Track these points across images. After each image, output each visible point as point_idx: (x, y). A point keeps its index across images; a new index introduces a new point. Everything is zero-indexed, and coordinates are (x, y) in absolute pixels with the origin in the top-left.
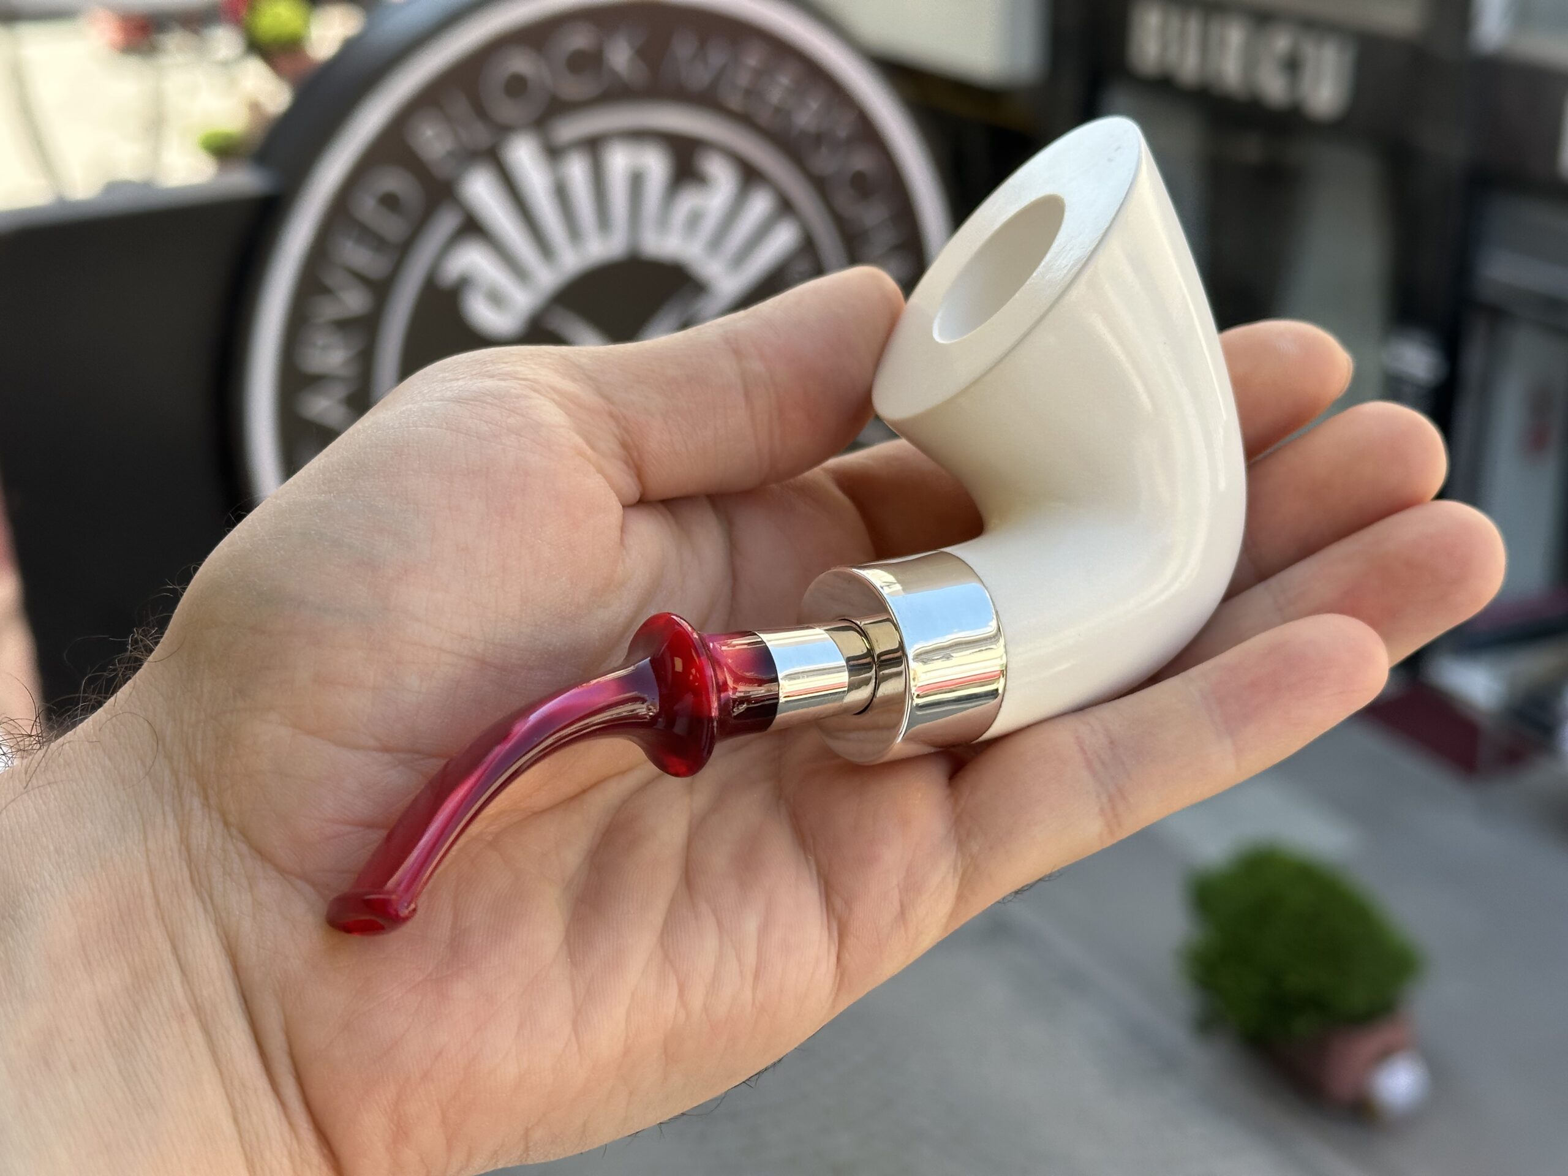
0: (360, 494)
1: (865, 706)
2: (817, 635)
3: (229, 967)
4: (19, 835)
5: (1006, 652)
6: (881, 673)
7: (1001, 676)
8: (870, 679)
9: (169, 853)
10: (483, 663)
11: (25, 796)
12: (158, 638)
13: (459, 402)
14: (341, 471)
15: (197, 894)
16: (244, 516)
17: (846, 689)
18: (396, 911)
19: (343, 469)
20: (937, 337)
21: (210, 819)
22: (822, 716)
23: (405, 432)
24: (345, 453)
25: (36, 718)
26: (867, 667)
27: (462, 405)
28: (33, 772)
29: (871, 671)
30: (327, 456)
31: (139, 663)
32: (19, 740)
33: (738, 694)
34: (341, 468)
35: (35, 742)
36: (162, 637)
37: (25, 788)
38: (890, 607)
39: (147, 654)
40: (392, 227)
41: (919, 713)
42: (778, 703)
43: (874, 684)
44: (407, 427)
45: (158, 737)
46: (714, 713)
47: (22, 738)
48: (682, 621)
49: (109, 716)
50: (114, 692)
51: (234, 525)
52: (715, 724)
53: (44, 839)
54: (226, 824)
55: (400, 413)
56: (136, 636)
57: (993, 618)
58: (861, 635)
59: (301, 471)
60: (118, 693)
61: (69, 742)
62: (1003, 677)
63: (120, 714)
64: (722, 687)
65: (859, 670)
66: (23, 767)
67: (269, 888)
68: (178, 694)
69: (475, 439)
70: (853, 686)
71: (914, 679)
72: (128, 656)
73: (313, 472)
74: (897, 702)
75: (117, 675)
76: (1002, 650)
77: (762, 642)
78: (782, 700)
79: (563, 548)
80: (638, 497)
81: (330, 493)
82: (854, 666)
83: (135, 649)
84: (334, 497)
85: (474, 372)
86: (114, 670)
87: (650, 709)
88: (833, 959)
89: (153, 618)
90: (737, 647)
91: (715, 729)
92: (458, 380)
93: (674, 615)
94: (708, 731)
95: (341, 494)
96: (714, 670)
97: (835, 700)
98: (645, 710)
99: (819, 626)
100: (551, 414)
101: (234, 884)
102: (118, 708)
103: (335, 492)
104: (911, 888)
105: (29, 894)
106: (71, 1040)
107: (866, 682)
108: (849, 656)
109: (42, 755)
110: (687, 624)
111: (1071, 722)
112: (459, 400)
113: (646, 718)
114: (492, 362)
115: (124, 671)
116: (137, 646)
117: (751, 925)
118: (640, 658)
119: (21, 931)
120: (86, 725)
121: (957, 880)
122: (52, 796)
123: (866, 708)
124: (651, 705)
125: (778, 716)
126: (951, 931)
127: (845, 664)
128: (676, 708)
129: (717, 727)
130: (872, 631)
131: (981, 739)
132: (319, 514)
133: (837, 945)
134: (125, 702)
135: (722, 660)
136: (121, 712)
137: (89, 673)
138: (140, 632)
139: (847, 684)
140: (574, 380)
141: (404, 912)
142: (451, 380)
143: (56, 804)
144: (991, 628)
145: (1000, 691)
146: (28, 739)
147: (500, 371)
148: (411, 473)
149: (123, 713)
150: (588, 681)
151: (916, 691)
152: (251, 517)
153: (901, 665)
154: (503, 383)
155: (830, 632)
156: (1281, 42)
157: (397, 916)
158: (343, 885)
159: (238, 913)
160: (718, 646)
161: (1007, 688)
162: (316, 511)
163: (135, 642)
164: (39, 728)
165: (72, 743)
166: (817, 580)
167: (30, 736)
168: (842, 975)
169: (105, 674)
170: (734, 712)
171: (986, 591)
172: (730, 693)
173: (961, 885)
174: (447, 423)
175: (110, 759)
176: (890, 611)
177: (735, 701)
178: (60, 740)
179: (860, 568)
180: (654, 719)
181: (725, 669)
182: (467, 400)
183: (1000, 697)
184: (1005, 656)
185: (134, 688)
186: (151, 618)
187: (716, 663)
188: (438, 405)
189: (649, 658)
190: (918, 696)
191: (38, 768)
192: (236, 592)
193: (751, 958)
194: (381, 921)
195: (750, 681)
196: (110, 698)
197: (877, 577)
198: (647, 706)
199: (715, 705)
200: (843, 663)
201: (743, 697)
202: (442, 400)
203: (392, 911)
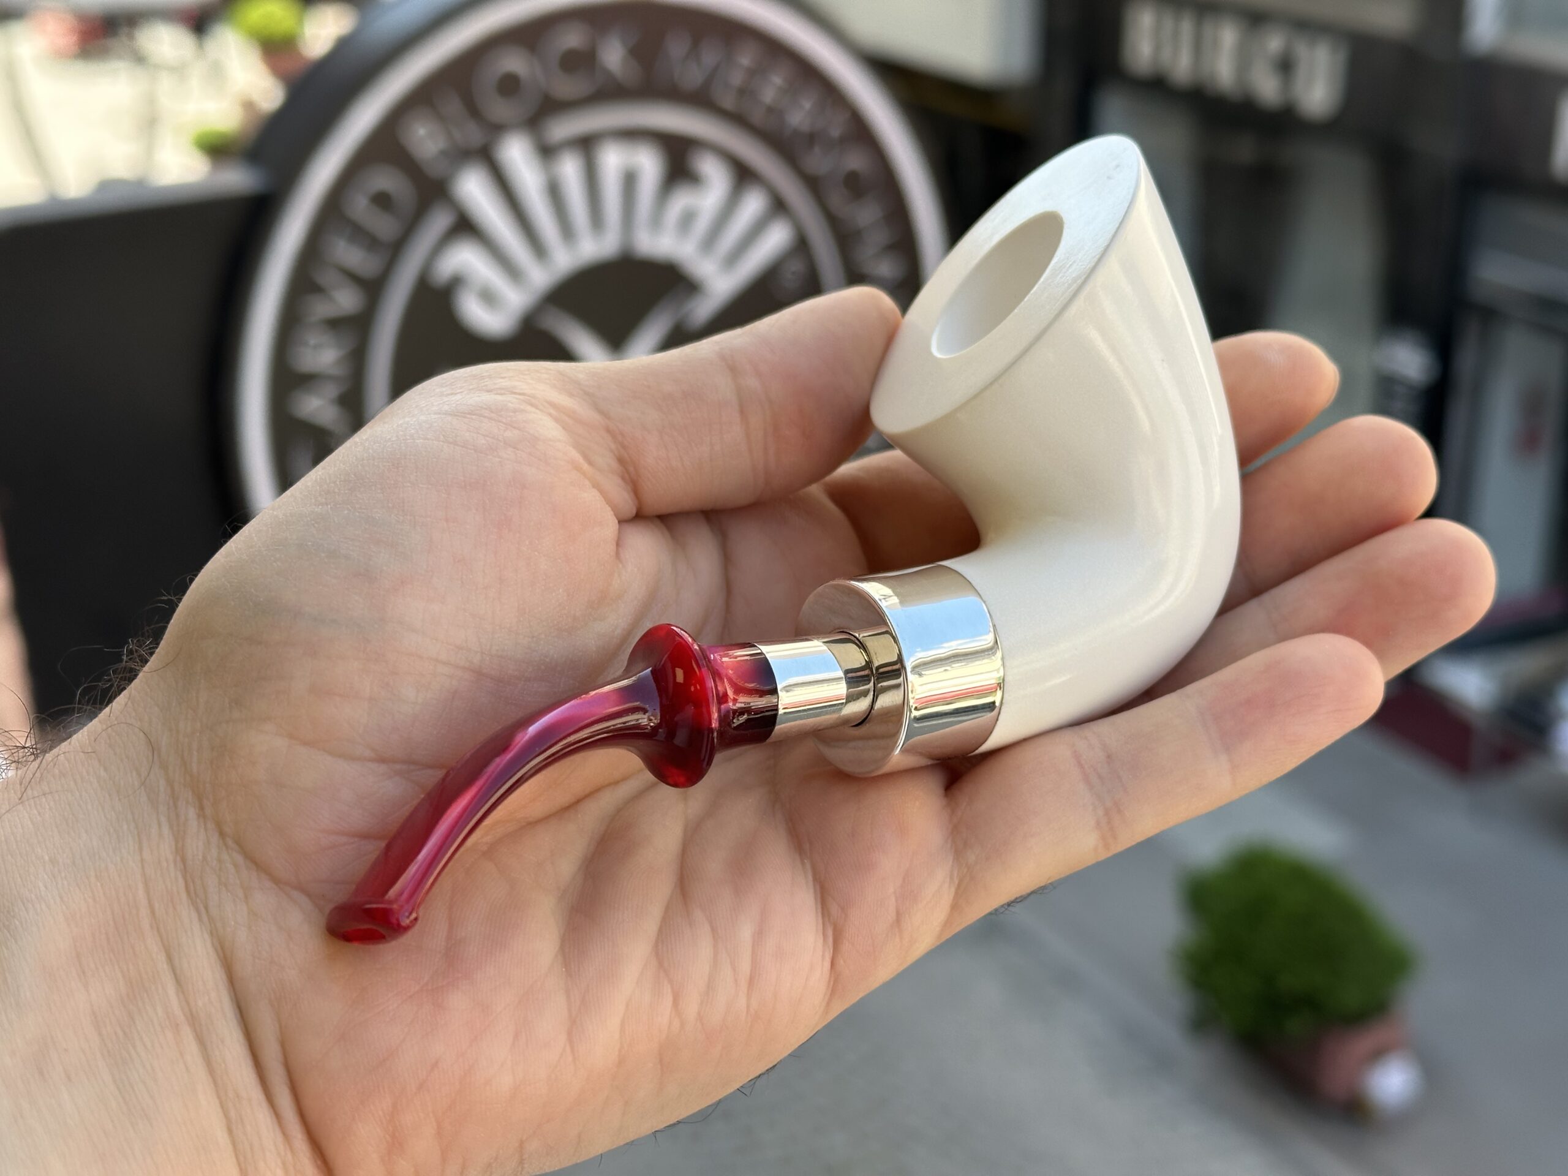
0: (357, 506)
1: (863, 718)
2: (815, 646)
3: (224, 977)
4: (15, 847)
5: (1003, 665)
6: (879, 685)
7: (998, 689)
8: (868, 691)
9: (165, 864)
10: (479, 674)
11: (20, 807)
12: (153, 648)
13: (456, 415)
14: (338, 483)
15: (193, 904)
16: (241, 528)
17: (844, 701)
18: (398, 920)
19: (340, 482)
20: (936, 353)
21: (206, 829)
22: (819, 728)
23: (402, 445)
24: (341, 465)
25: (31, 729)
26: (865, 679)
27: (459, 418)
28: (28, 782)
29: (869, 683)
30: (324, 468)
31: (134, 673)
32: (13, 751)
33: (739, 705)
34: (338, 480)
35: (28, 754)
36: (157, 648)
37: (20, 799)
38: (889, 620)
39: (142, 665)
40: (384, 226)
41: (916, 725)
42: (776, 715)
43: (872, 697)
44: (403, 440)
45: (153, 747)
46: (715, 724)
47: (16, 750)
48: (682, 632)
49: (104, 727)
50: (110, 701)
51: (230, 536)
52: (715, 734)
53: (40, 851)
54: (222, 834)
55: (397, 426)
56: (131, 647)
57: (990, 631)
58: (860, 648)
59: (298, 483)
60: (114, 703)
61: (64, 753)
62: (1000, 689)
63: (115, 725)
64: (723, 699)
65: (857, 682)
66: (19, 777)
67: (265, 899)
68: (174, 704)
69: (472, 451)
70: (850, 698)
71: (912, 692)
72: (124, 666)
73: (309, 484)
74: (896, 714)
75: (112, 686)
76: (1000, 662)
77: (761, 653)
78: (781, 711)
79: (559, 561)
80: (634, 512)
81: (327, 504)
82: (852, 678)
83: (130, 659)
84: (331, 508)
85: (471, 387)
86: (110, 680)
87: (651, 720)
88: (827, 964)
89: (148, 628)
90: (739, 659)
91: (715, 740)
92: (456, 394)
93: (674, 626)
94: (708, 741)
95: (338, 506)
96: (714, 681)
97: (834, 712)
98: (646, 720)
99: (818, 639)
100: (548, 428)
101: (229, 894)
102: (114, 719)
103: (332, 504)
104: (908, 895)
105: (24, 904)
106: (66, 1050)
107: (865, 694)
108: (847, 668)
109: (37, 766)
110: (687, 635)
111: (1069, 736)
112: (455, 414)
113: (647, 728)
114: (490, 377)
115: (119, 682)
116: (131, 656)
117: (746, 932)
118: (640, 669)
119: (16, 942)
120: (81, 735)
121: (953, 890)
122: (48, 807)
123: (865, 719)
124: (652, 715)
125: (777, 727)
126: (944, 939)
127: (843, 676)
128: (676, 719)
129: (717, 738)
130: (871, 643)
131: (977, 752)
132: (316, 525)
133: (832, 951)
134: (121, 713)
135: (723, 672)
136: (116, 723)
137: (85, 683)
138: (135, 642)
139: (845, 695)
140: (571, 395)
141: (405, 922)
142: (449, 395)
143: (51, 814)
144: (987, 640)
145: (997, 704)
146: (23, 750)
147: (497, 386)
148: (409, 484)
149: (118, 724)
150: (587, 693)
151: (914, 703)
152: (247, 528)
153: (900, 677)
154: (499, 398)
155: (827, 644)
156: (1274, 42)
157: (399, 925)
158: (341, 896)
159: (233, 923)
160: (718, 657)
161: (1004, 701)
162: (313, 522)
163: (130, 652)
164: (33, 740)
165: (67, 754)
166: (815, 592)
167: (24, 748)
168: (836, 981)
169: (100, 684)
170: (734, 723)
171: (984, 605)
172: (731, 704)
173: (956, 893)
174: (443, 436)
175: (106, 770)
176: (889, 624)
177: (735, 711)
178: (55, 751)
179: (858, 580)
180: (655, 729)
181: (725, 680)
182: (465, 413)
183: (996, 711)
184: (1002, 668)
185: (129, 699)
186: (146, 628)
187: (717, 675)
188: (435, 419)
189: (650, 669)
190: (916, 709)
191: (33, 780)
192: (233, 603)
193: (745, 966)
194: (382, 931)
195: (750, 692)
196: (105, 708)
197: (875, 589)
198: (649, 717)
199: (715, 716)
200: (841, 674)
201: (745, 708)
202: (440, 414)
203: (394, 921)
